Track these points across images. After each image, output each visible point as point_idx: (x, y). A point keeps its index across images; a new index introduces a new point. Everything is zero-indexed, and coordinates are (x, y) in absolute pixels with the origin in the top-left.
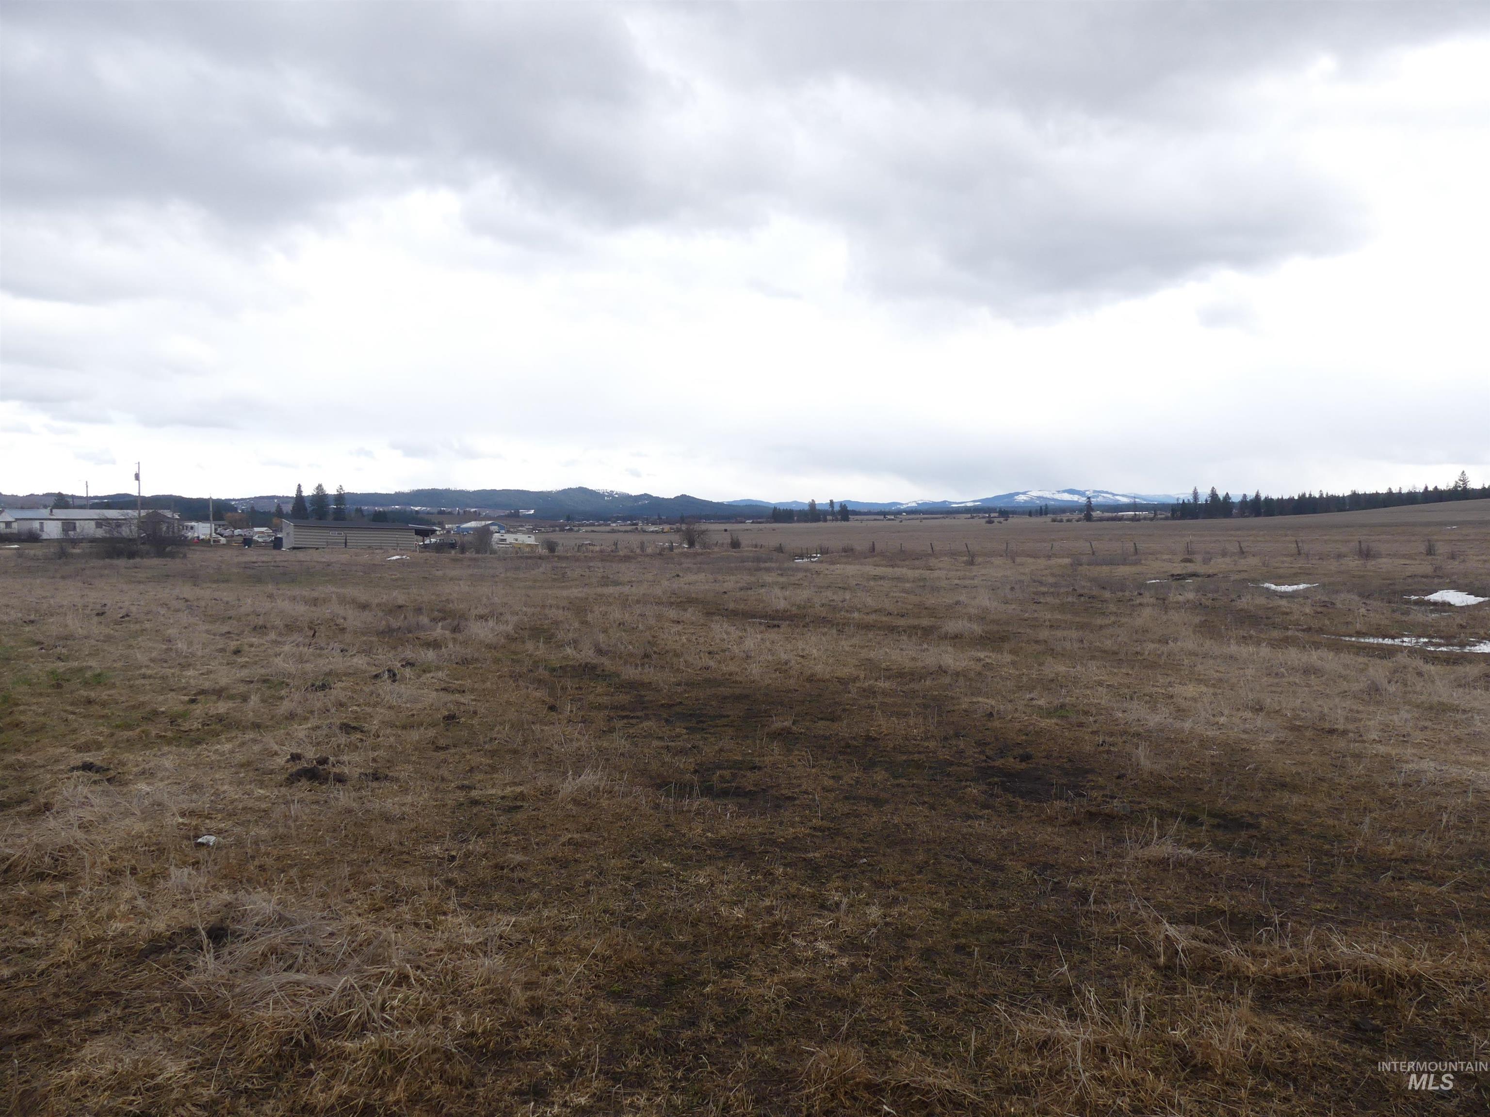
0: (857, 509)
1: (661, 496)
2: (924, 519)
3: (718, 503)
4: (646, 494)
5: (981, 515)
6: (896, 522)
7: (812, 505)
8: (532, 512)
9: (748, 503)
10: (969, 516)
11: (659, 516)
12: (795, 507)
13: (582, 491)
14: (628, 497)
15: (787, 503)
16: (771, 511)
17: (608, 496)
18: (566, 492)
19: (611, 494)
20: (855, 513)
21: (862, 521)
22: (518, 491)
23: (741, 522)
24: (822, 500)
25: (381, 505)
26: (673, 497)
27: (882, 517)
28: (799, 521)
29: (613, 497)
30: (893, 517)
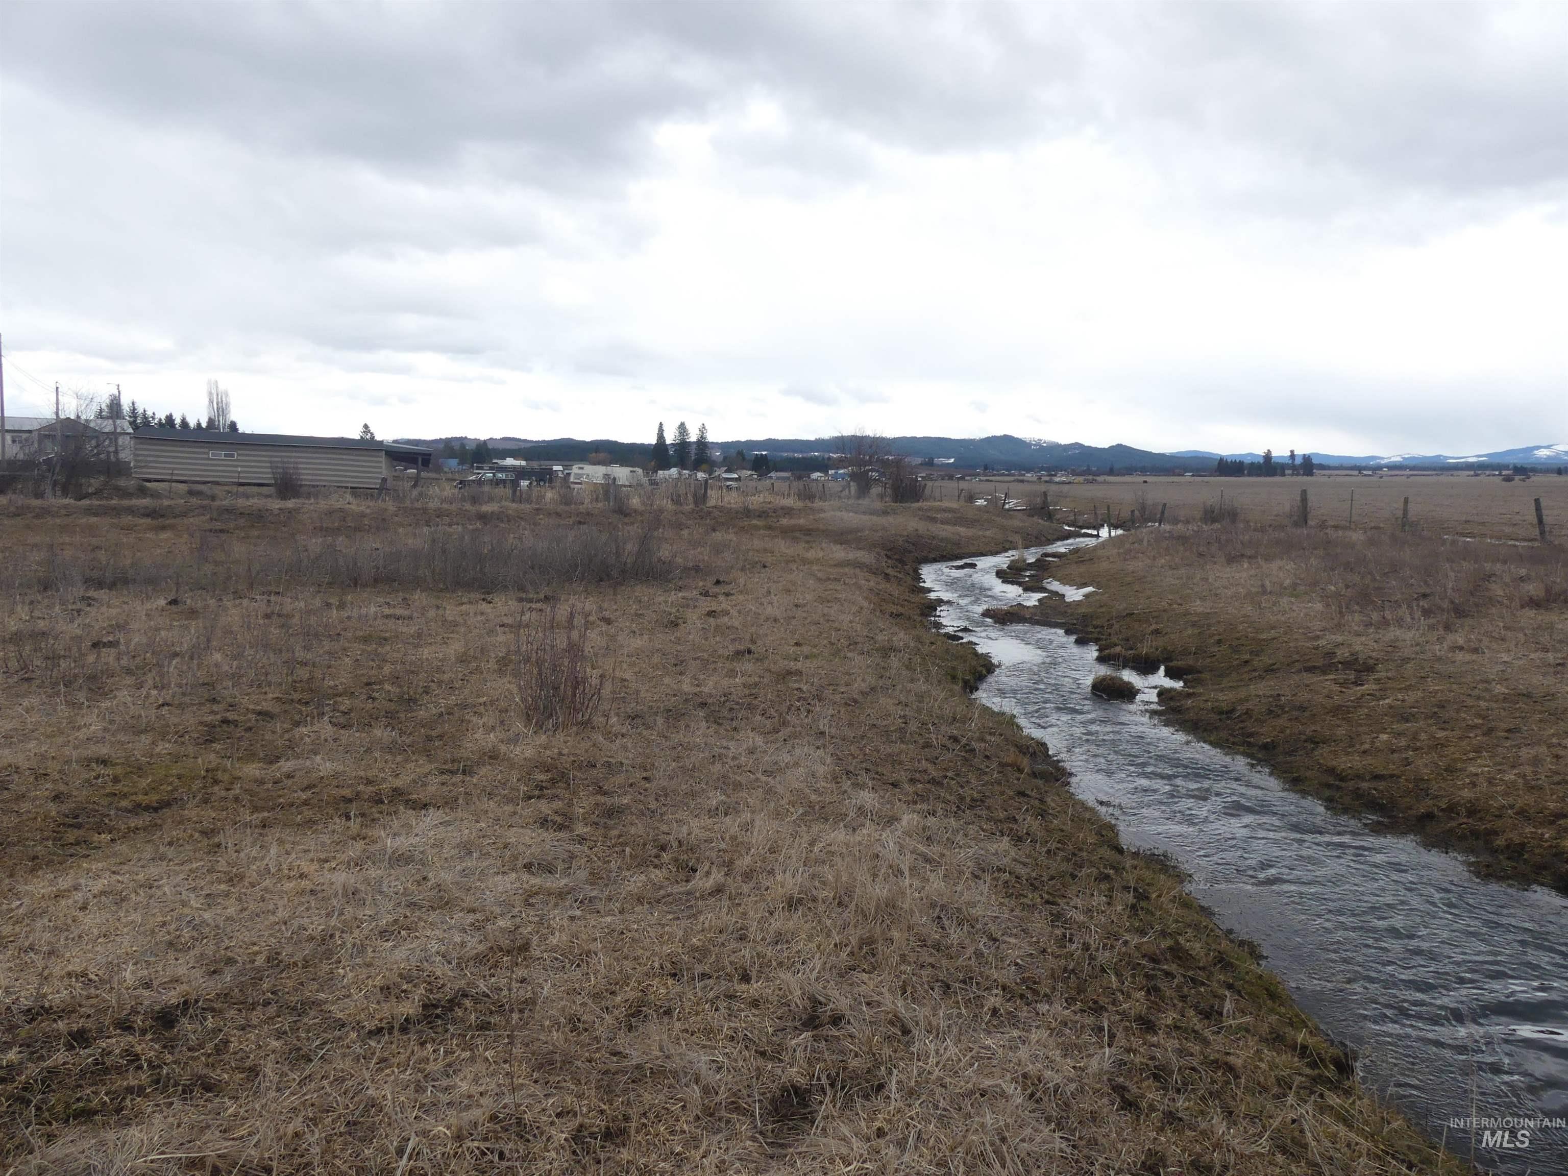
0: (1324, 462)
1: (1093, 445)
2: (1412, 475)
3: (1159, 454)
4: (1077, 443)
5: (1488, 473)
6: (1375, 479)
7: (1268, 457)
8: (952, 460)
9: (1193, 455)
10: (1472, 473)
11: (1088, 466)
12: (1248, 461)
13: (1007, 439)
14: (1058, 446)
15: (1240, 455)
16: (1216, 463)
17: (1035, 445)
18: (988, 440)
19: (1038, 443)
20: (1322, 467)
21: (1329, 476)
22: (939, 438)
23: (1179, 475)
24: (1280, 451)
25: (801, 452)
26: (1107, 447)
27: (1356, 473)
28: (1249, 475)
29: (1041, 446)
30: (1370, 473)
